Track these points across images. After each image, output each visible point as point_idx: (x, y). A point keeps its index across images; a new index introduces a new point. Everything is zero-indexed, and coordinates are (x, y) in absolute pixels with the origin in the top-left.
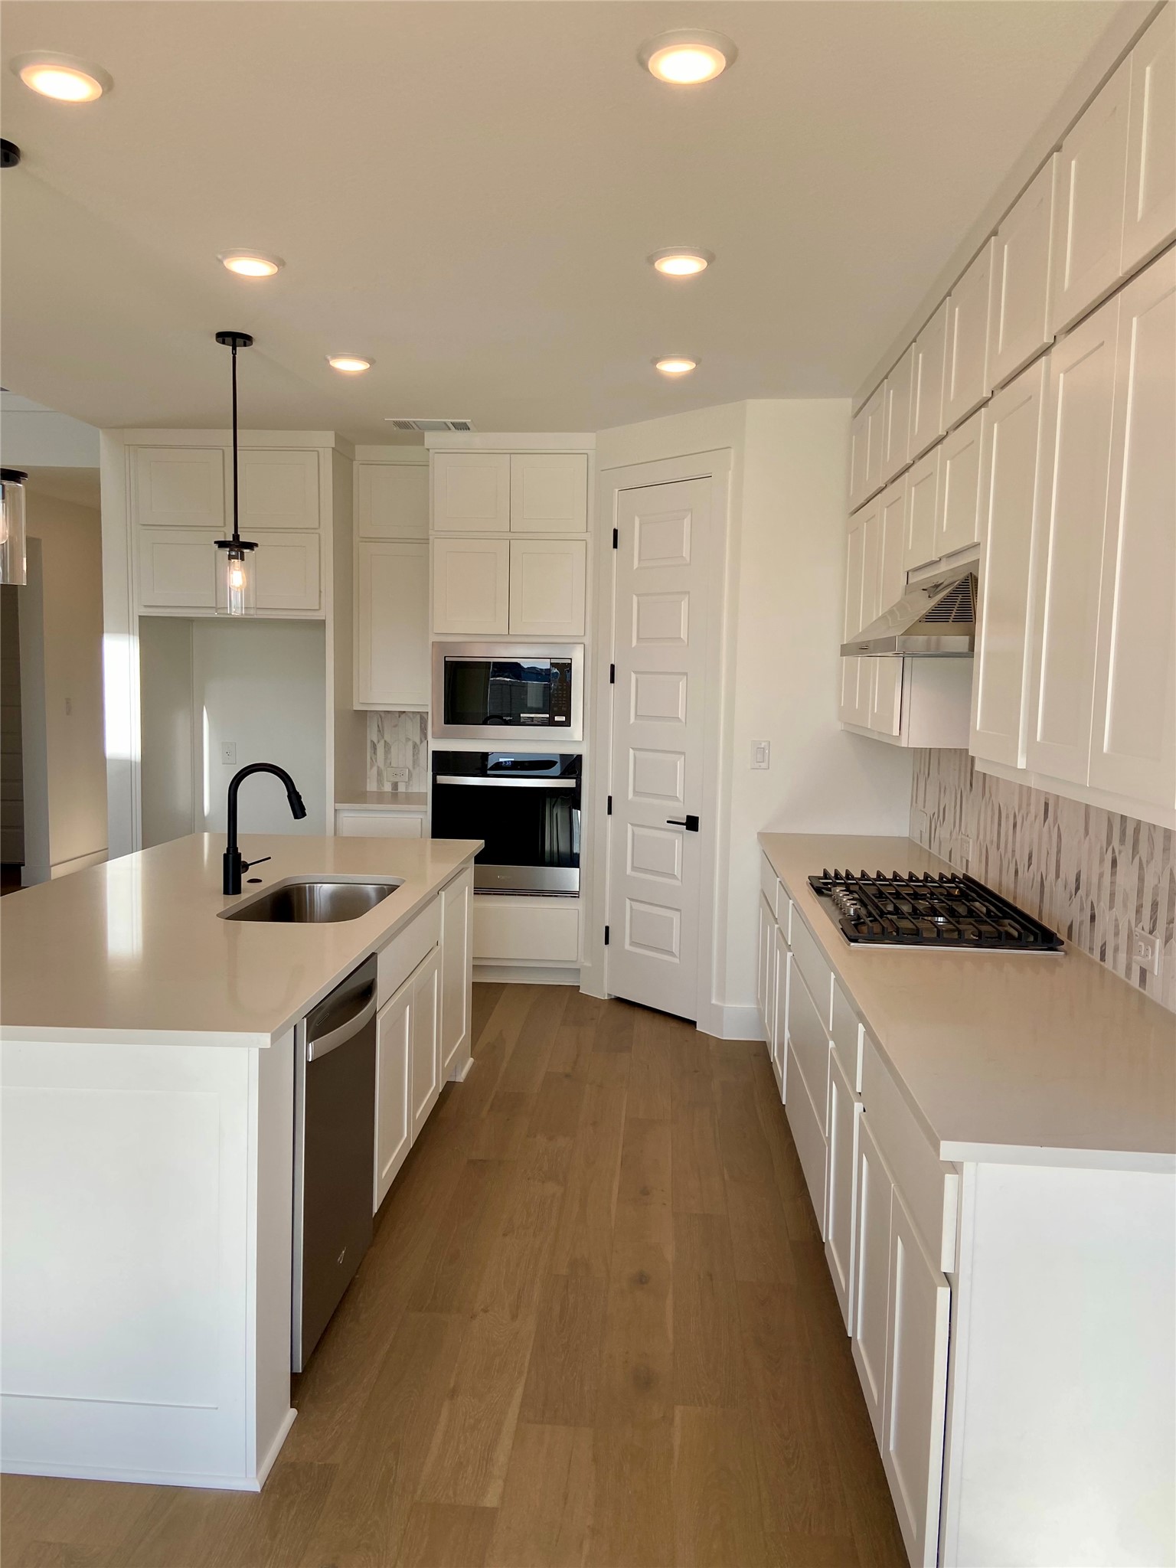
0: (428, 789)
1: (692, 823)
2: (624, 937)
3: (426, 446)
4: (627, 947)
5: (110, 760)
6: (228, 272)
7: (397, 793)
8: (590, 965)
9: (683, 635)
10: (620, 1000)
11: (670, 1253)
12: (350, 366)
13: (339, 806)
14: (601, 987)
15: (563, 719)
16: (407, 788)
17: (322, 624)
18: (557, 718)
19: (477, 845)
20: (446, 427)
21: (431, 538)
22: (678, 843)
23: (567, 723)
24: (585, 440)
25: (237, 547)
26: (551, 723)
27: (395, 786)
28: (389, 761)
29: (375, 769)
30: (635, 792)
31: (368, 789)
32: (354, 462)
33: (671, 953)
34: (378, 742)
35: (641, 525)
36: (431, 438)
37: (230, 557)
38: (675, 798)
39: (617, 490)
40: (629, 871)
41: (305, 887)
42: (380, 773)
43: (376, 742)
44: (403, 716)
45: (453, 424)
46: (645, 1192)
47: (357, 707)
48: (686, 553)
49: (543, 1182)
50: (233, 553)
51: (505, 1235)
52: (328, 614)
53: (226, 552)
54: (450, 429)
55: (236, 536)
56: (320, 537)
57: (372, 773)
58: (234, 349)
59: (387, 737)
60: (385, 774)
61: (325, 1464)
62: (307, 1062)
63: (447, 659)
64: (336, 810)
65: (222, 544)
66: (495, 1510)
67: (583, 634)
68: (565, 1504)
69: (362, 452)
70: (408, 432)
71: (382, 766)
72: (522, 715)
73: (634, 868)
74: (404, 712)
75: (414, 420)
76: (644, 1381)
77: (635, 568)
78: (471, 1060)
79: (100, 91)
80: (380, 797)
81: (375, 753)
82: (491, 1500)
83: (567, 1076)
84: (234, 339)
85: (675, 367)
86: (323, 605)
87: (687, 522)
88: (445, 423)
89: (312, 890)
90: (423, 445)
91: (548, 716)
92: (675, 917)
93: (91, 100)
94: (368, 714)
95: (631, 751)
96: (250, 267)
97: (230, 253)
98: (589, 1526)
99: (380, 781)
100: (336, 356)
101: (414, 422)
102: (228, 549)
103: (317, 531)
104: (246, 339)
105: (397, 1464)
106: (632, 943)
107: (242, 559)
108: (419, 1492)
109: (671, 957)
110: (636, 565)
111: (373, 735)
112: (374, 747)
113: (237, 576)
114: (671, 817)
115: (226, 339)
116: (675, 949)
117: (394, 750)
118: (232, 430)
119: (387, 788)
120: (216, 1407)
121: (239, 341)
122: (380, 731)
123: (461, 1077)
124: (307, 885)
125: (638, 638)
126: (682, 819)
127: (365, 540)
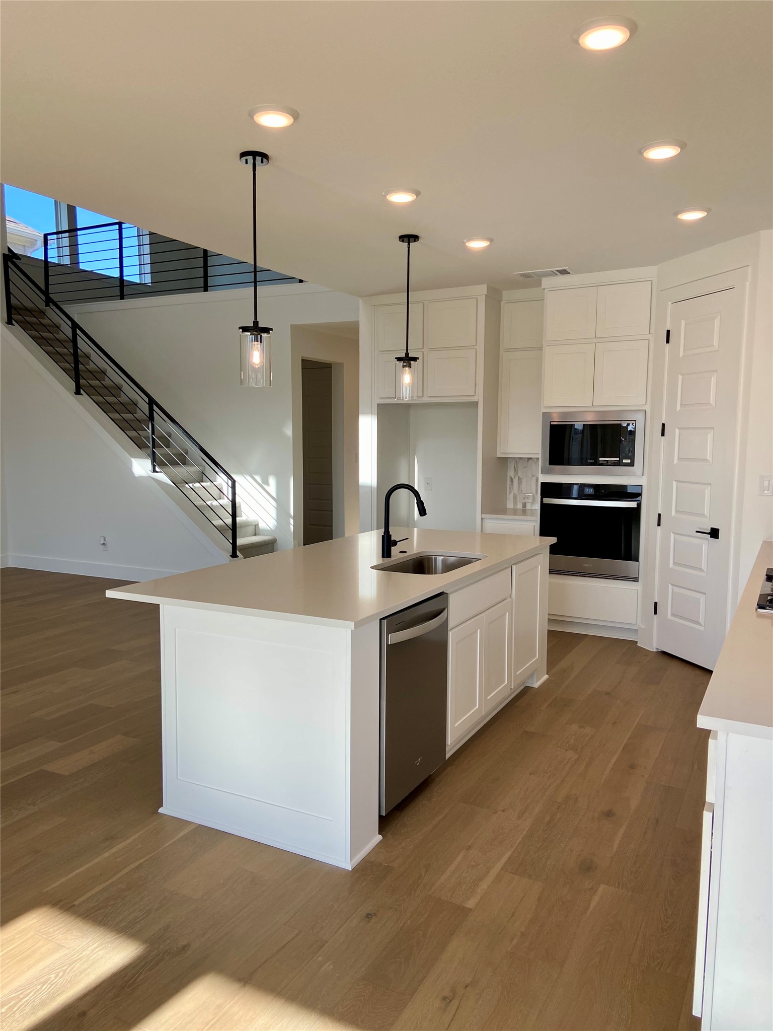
0: (537, 507)
1: (714, 533)
2: (667, 610)
3: (543, 287)
4: (669, 616)
5: (362, 486)
6: (390, 204)
7: (525, 510)
8: (644, 627)
9: (712, 401)
10: (665, 654)
11: (634, 804)
12: (478, 245)
13: (484, 516)
14: (652, 643)
15: (629, 461)
16: (531, 507)
17: (475, 404)
18: (624, 461)
19: (554, 540)
20: (553, 274)
21: (544, 346)
22: (705, 547)
23: (632, 464)
24: (650, 272)
25: (407, 360)
26: (619, 464)
27: (524, 505)
28: (520, 490)
29: (512, 495)
30: (677, 511)
31: (508, 507)
32: (502, 302)
33: (698, 623)
34: (515, 477)
35: (686, 325)
36: (546, 282)
37: (404, 366)
38: (703, 515)
39: (670, 303)
40: (671, 565)
41: (432, 558)
42: (515, 497)
43: (513, 477)
44: (530, 461)
45: (557, 271)
46: (632, 767)
47: (499, 455)
48: (716, 343)
49: (567, 750)
50: (405, 364)
51: (530, 774)
52: (479, 398)
53: (401, 363)
54: (557, 275)
55: (407, 354)
56: (476, 350)
57: (510, 497)
58: (409, 244)
59: (520, 474)
60: (518, 498)
61: (388, 866)
62: (387, 644)
63: (552, 423)
64: (482, 519)
65: (399, 359)
66: (470, 910)
67: (645, 404)
68: (512, 917)
69: (506, 295)
70: (531, 280)
71: (516, 492)
72: (600, 459)
73: (675, 563)
74: (531, 458)
75: (532, 271)
76: (587, 867)
77: (681, 356)
78: (546, 676)
79: (292, 120)
80: (515, 512)
81: (512, 485)
82: (470, 904)
83: (608, 694)
84: (409, 239)
85: (692, 216)
86: (477, 394)
87: (717, 322)
88: (552, 271)
89: (436, 559)
90: (541, 287)
91: (618, 459)
92: (702, 599)
93: (288, 125)
94: (509, 459)
95: (675, 483)
96: (401, 198)
97: (389, 192)
98: (521, 932)
99: (515, 502)
100: (469, 240)
101: (532, 273)
102: (402, 362)
103: (475, 347)
104: (415, 238)
105: (425, 874)
106: (673, 615)
107: (410, 367)
108: (432, 890)
109: (699, 626)
110: (681, 355)
111: (511, 473)
112: (512, 480)
113: (407, 377)
114: (700, 528)
115: (405, 239)
116: (701, 620)
117: (524, 481)
118: (406, 293)
119: (520, 506)
120: (331, 819)
121: (412, 239)
122: (516, 470)
123: (536, 685)
124: (433, 557)
125: (682, 405)
126: (707, 530)
127: (506, 350)
